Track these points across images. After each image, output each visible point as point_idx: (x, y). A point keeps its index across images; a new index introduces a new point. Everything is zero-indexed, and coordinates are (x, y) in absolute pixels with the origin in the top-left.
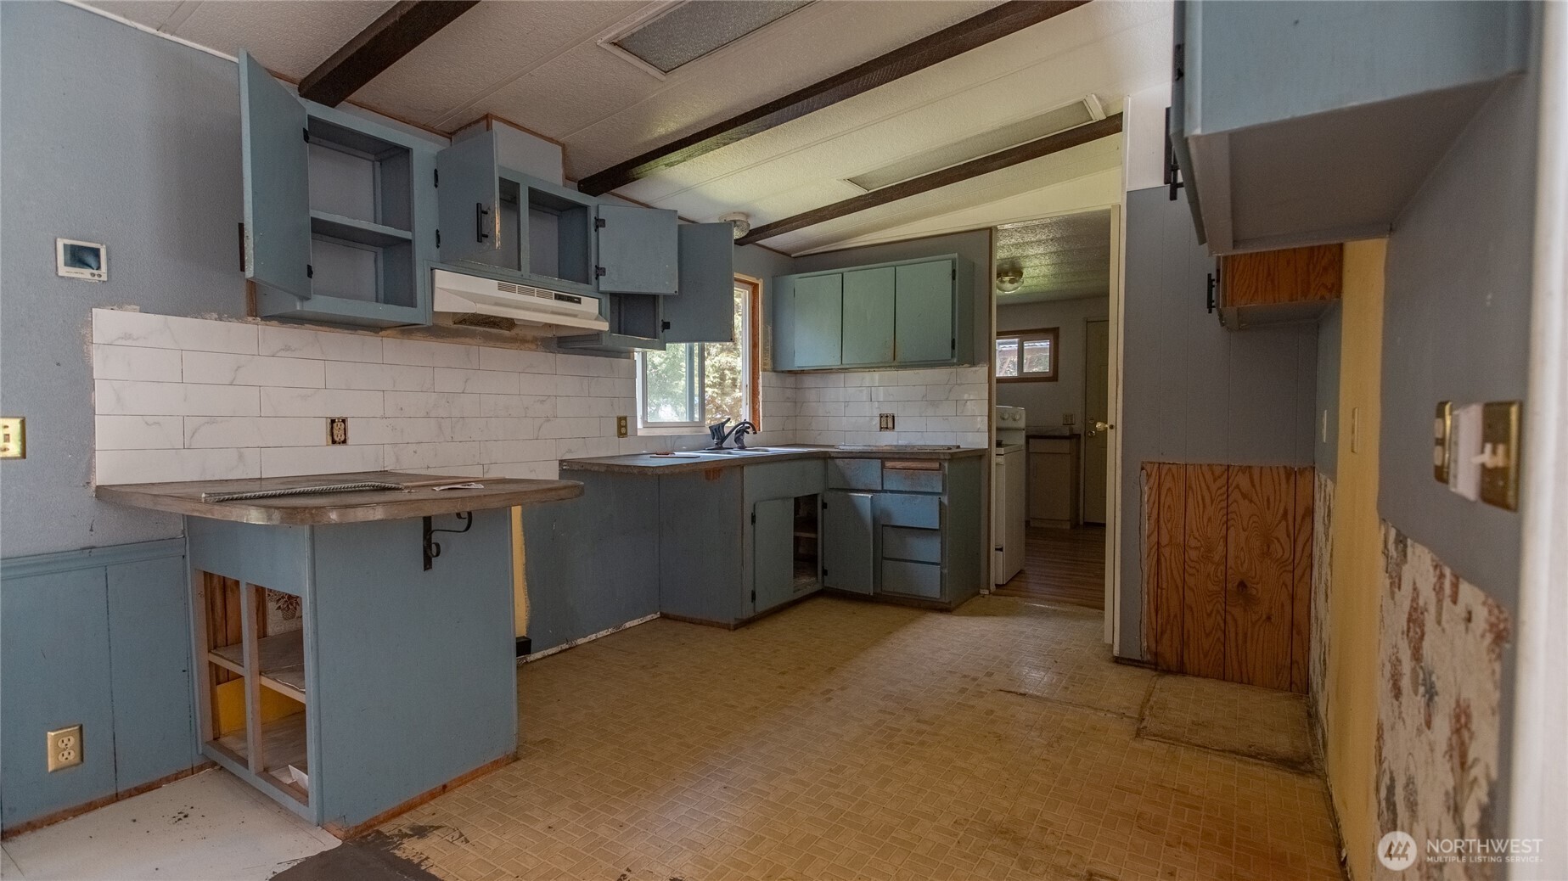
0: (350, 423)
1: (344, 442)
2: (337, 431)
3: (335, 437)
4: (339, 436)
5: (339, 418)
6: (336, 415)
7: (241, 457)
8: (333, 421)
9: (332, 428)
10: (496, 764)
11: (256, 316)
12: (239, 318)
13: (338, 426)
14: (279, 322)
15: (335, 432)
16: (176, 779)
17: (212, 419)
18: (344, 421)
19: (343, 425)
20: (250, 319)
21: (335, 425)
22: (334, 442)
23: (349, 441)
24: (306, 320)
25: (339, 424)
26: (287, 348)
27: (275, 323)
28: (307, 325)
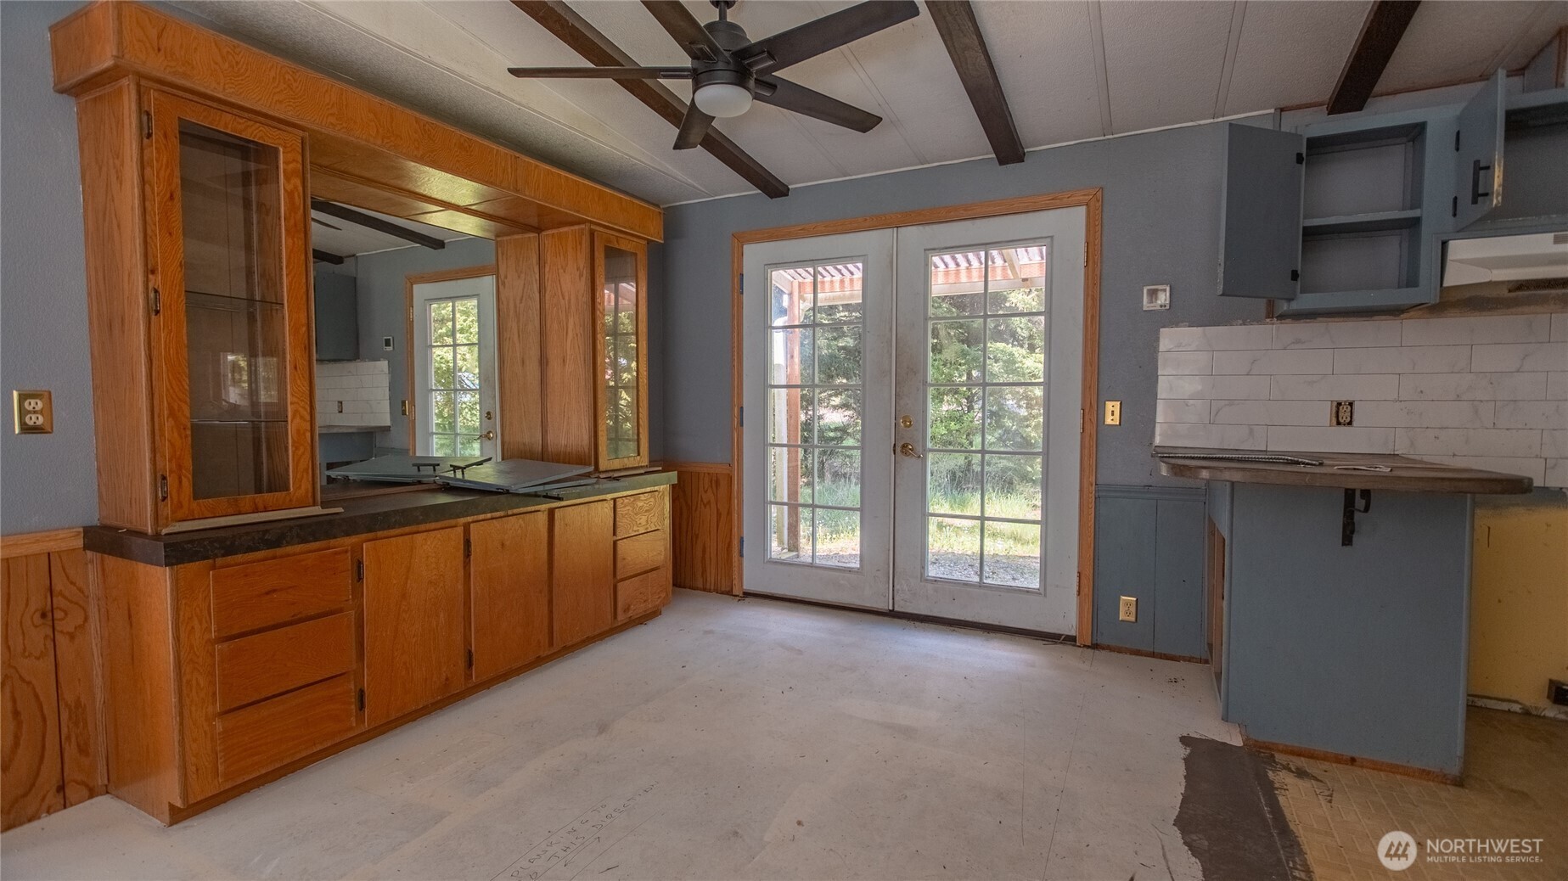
0: (1356, 406)
1: (1350, 423)
2: (1343, 414)
3: (1340, 419)
4: (1344, 417)
5: (1345, 402)
6: (1342, 398)
7: (1251, 432)
8: (1339, 404)
9: (1337, 413)
10: (1425, 774)
11: (1272, 317)
12: (1259, 321)
13: (1345, 409)
14: (1293, 319)
15: (1341, 415)
16: (1189, 661)
17: (1231, 402)
18: (1351, 404)
19: (1349, 407)
20: (1268, 320)
21: (1341, 407)
22: (1339, 423)
23: (1354, 423)
24: (1319, 314)
25: (1345, 407)
26: (1298, 341)
27: (1288, 321)
28: (1321, 319)
